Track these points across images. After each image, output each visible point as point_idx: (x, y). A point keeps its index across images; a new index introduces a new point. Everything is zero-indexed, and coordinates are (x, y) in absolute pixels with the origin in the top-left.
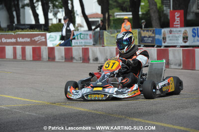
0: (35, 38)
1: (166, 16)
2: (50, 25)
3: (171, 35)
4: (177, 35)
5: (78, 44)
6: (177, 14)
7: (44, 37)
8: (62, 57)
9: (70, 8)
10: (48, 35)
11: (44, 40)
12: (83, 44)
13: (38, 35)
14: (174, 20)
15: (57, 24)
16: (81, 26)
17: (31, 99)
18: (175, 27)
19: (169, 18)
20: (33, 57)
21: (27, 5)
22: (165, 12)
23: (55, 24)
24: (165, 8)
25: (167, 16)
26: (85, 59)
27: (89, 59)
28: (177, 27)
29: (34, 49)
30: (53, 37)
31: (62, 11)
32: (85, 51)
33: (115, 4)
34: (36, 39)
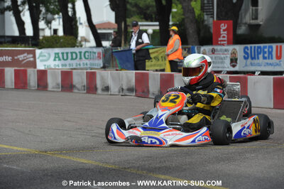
0: (19, 57)
1: (207, 28)
2: (41, 38)
3: (213, 56)
4: (222, 56)
5: (82, 66)
6: (223, 27)
7: (31, 56)
8: (58, 85)
9: (70, 14)
10: (38, 52)
11: (32, 59)
12: (89, 66)
13: (23, 52)
14: (219, 35)
15: (51, 37)
16: (86, 40)
17: (11, 145)
18: (221, 45)
19: (212, 31)
20: (16, 83)
21: (8, 9)
22: (206, 23)
23: (48, 37)
24: (206, 17)
25: (209, 28)
26: (91, 88)
27: (96, 89)
28: (223, 45)
29: (17, 73)
30: (45, 56)
31: (59, 18)
32: (91, 76)
33: (134, 9)
34: (21, 57)
